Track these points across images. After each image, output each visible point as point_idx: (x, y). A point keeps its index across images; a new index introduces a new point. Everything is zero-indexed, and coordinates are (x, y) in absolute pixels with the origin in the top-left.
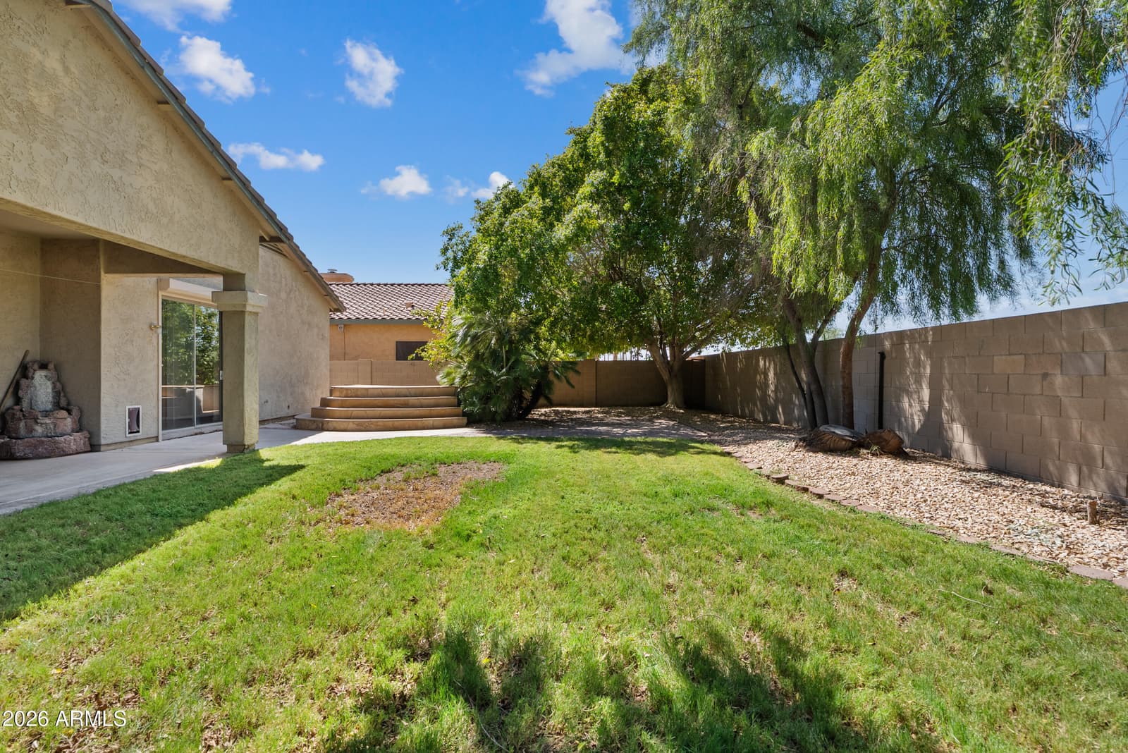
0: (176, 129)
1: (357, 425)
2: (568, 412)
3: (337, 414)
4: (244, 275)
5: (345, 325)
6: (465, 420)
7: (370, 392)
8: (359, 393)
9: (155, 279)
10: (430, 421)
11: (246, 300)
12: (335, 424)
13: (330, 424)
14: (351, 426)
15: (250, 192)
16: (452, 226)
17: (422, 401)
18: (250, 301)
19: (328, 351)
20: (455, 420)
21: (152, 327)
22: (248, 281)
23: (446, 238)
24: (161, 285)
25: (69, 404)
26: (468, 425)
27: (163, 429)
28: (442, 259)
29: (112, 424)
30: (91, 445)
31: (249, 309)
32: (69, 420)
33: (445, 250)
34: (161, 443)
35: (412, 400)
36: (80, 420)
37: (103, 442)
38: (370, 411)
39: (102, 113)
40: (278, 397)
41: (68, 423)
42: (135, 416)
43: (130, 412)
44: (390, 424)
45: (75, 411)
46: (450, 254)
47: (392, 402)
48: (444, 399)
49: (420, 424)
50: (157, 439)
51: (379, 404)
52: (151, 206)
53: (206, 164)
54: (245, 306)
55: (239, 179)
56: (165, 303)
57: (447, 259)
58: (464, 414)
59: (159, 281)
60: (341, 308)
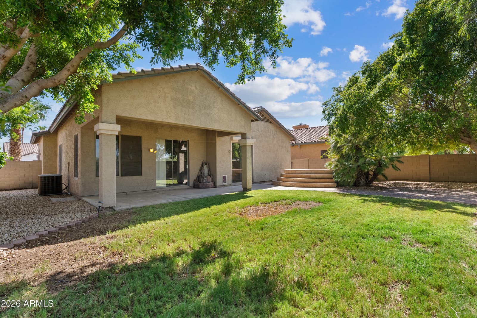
0: (224, 94)
1: (290, 184)
2: (405, 183)
3: (284, 180)
4: (246, 133)
5: (301, 145)
6: (335, 185)
7: (297, 172)
8: (293, 172)
9: (230, 137)
10: (319, 184)
11: (246, 141)
12: (283, 184)
13: (281, 184)
14: (288, 185)
15: (246, 107)
16: (326, 100)
17: (316, 176)
18: (247, 142)
19: (290, 156)
20: (330, 184)
21: (229, 152)
22: (247, 135)
23: (324, 107)
24: (232, 139)
25: (211, 174)
26: (337, 187)
27: (233, 182)
28: (324, 115)
29: (219, 181)
30: (215, 186)
31: (247, 144)
32: (210, 178)
33: (324, 111)
34: (232, 187)
35: (312, 175)
36: (213, 179)
37: (217, 185)
38: (295, 179)
39: (204, 96)
40: (270, 173)
41: (210, 179)
42: (225, 178)
43: (224, 177)
44: (302, 185)
45: (212, 176)
46: (327, 112)
47: (304, 176)
48: (326, 175)
49: (314, 185)
50: (231, 185)
51: (299, 177)
52: (217, 118)
53: (233, 101)
54: (246, 143)
55: (242, 103)
56: (233, 144)
57: (326, 115)
58: (336, 182)
59: (231, 137)
60: (295, 139)
